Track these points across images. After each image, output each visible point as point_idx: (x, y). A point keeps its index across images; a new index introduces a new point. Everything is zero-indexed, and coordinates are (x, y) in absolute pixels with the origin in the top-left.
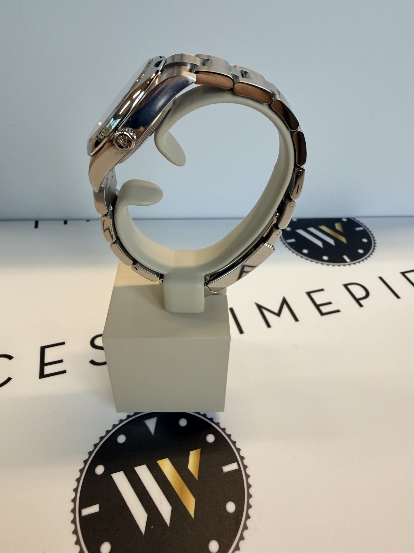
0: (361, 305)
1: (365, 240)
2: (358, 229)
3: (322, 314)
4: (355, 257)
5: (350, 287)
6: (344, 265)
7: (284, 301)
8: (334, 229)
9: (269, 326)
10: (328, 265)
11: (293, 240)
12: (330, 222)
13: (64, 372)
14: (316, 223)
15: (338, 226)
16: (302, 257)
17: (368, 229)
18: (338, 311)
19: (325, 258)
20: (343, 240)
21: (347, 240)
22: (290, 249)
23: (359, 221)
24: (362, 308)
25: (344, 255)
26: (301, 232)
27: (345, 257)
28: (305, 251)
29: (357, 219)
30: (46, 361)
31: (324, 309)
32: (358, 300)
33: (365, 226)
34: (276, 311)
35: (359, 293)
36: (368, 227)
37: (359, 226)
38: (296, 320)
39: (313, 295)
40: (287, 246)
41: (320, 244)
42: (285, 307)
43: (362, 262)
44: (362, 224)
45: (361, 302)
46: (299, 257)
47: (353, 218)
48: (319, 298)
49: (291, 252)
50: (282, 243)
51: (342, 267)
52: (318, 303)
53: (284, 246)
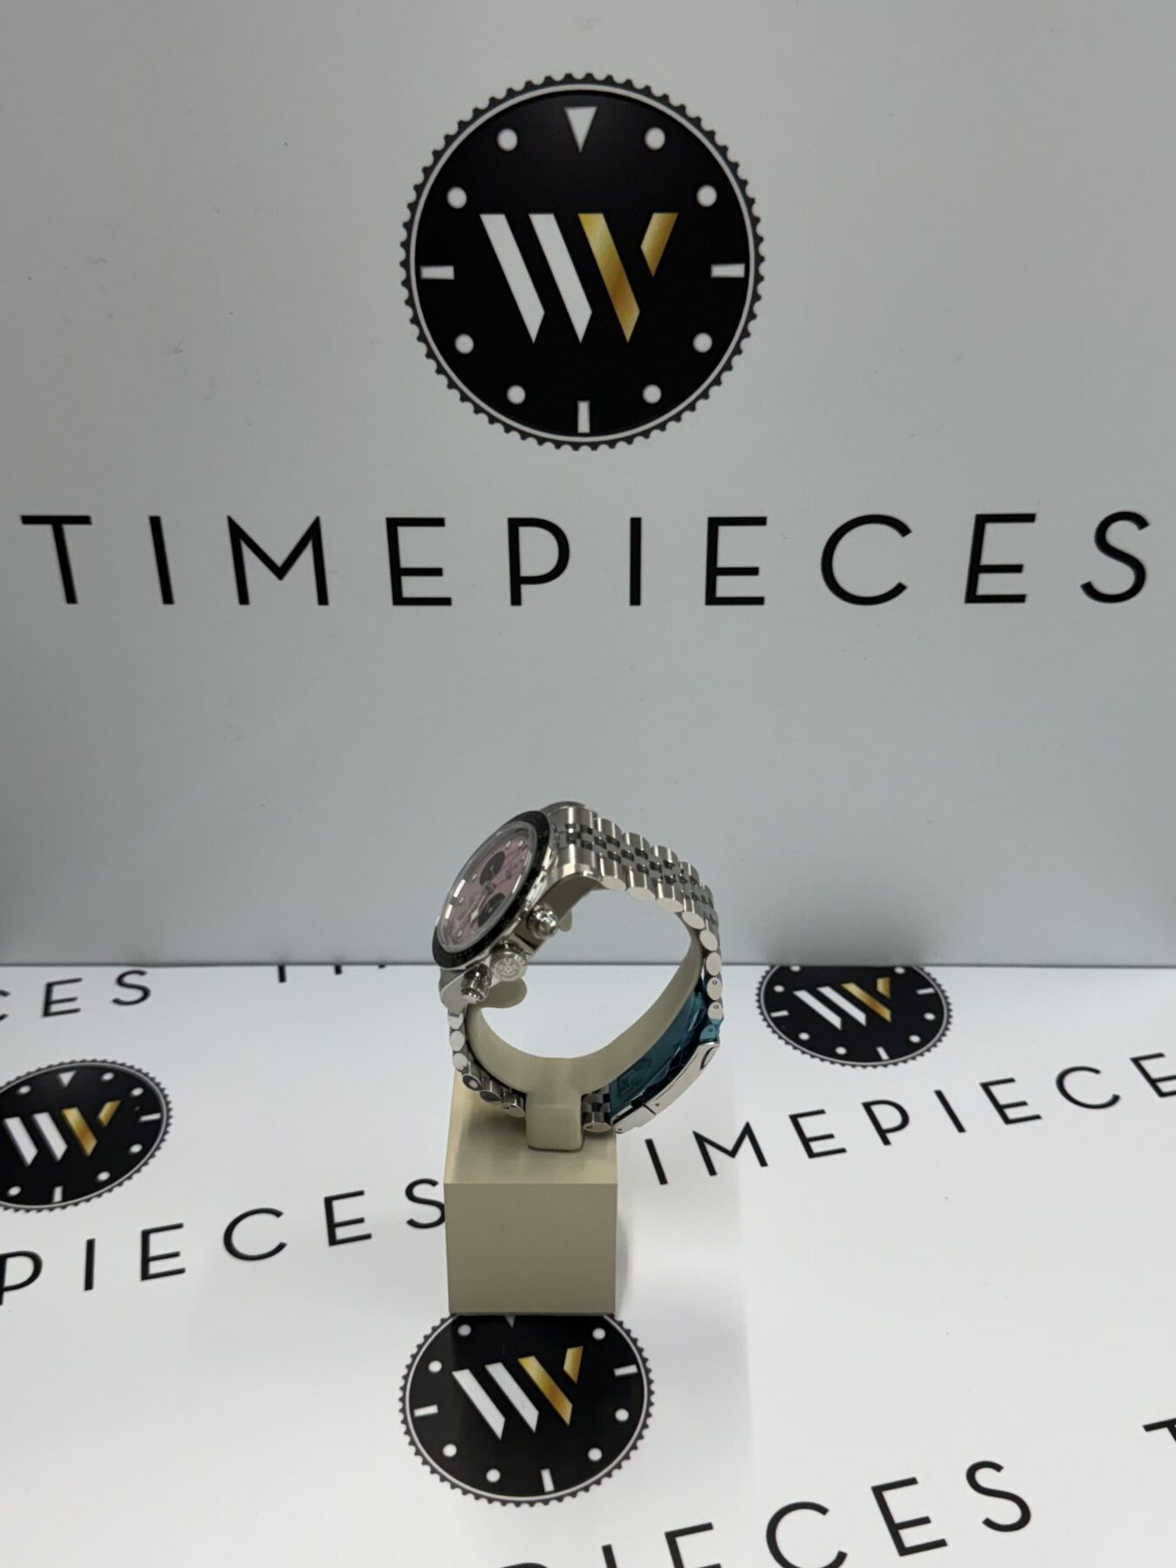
0: (886, 1142)
1: (930, 1017)
2: (922, 992)
3: (811, 1154)
4: (901, 1051)
5: (875, 1109)
6: (875, 1067)
7: (747, 1131)
8: (871, 989)
9: (712, 1171)
10: (843, 1065)
11: (784, 1013)
12: (866, 976)
13: (368, 1237)
14: (837, 976)
15: (882, 985)
16: (795, 1048)
17: (943, 992)
18: (843, 1151)
19: (841, 1051)
20: (886, 1014)
21: (893, 1016)
22: (774, 1032)
23: (929, 975)
24: (888, 1147)
25: (880, 1045)
26: (804, 995)
27: (882, 1052)
28: (804, 1036)
29: (928, 969)
30: (338, 1218)
31: (817, 1147)
32: (883, 1134)
33: (939, 986)
34: (730, 1147)
35: (888, 1118)
36: (943, 988)
37: (929, 985)
38: (763, 1163)
39: (802, 1121)
40: (769, 1026)
41: (836, 1021)
42: (747, 1141)
43: (911, 1062)
44: (934, 980)
45: (890, 1136)
46: (790, 1048)
47: (917, 966)
48: (811, 1127)
49: (775, 1036)
50: (761, 1017)
51: (870, 1069)
52: (808, 1134)
53: (765, 1024)
